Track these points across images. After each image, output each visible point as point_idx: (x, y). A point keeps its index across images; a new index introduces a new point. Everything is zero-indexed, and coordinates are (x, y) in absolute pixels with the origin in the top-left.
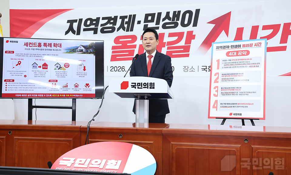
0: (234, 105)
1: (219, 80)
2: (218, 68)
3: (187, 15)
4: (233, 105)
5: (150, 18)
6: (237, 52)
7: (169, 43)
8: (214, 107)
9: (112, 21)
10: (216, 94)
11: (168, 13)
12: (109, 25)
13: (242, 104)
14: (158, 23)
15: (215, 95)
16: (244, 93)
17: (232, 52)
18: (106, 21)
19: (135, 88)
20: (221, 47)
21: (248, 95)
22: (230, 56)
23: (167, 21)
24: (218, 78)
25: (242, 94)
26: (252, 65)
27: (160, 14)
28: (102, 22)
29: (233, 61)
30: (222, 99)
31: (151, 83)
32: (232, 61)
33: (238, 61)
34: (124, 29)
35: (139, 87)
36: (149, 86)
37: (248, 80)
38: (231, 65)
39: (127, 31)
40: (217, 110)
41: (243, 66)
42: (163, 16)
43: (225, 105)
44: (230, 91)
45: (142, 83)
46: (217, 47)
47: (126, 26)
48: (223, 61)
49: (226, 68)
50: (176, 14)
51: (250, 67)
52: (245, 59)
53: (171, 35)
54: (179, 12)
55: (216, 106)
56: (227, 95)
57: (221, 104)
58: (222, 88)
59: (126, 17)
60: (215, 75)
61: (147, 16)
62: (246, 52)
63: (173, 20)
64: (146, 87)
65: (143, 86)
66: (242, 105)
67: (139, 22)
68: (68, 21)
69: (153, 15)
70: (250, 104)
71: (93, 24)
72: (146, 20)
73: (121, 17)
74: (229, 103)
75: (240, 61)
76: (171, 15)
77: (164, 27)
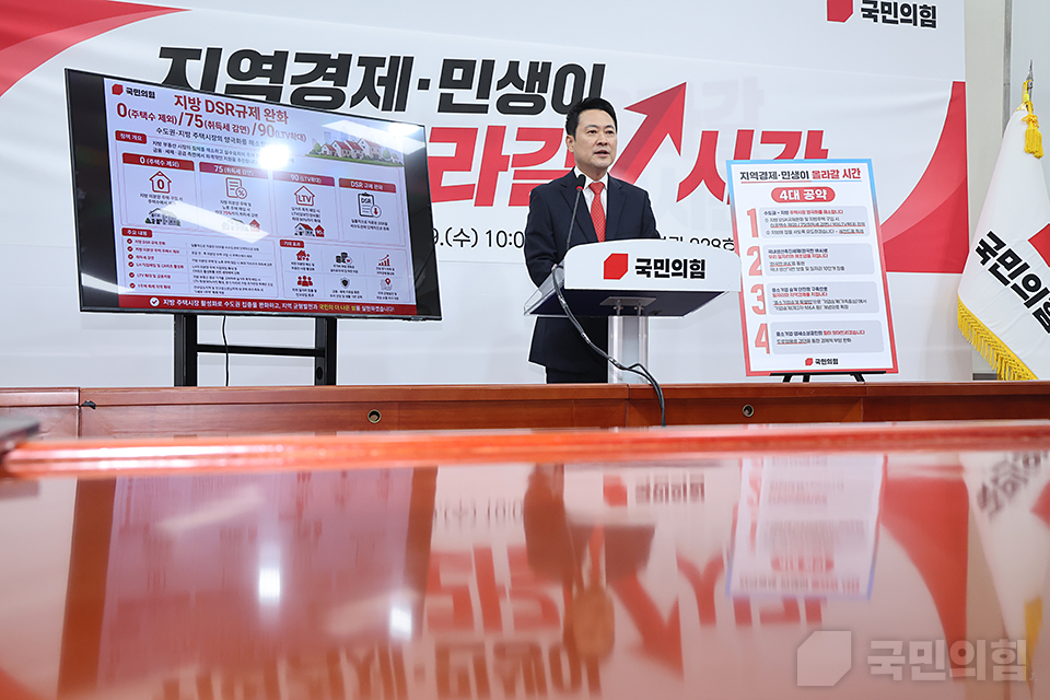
0: (814, 337)
1: (764, 266)
2: (755, 234)
3: (571, 78)
4: (811, 337)
5: (458, 74)
6: (801, 190)
7: (520, 160)
8: (758, 344)
9: (331, 70)
10: (761, 308)
11: (514, 66)
12: (320, 83)
13: (835, 333)
14: (483, 92)
15: (756, 309)
16: (836, 304)
17: (787, 189)
18: (310, 67)
19: (649, 276)
20: (755, 175)
21: (847, 307)
22: (783, 201)
23: (511, 89)
24: (758, 261)
25: (832, 305)
26: (846, 228)
27: (488, 66)
28: (294, 68)
29: (795, 216)
30: (777, 320)
31: (695, 261)
32: (790, 216)
33: (806, 215)
34: (375, 101)
35: (661, 272)
36: (689, 270)
37: (843, 268)
38: (790, 225)
39: (387, 107)
40: (768, 352)
41: (822, 228)
42: (499, 72)
43: (789, 338)
44: (799, 299)
45: (668, 261)
46: (743, 174)
47: (380, 91)
48: (766, 213)
49: (777, 232)
50: (539, 72)
51: (841, 232)
52: (826, 212)
53: (524, 134)
54: (547, 66)
55: (764, 340)
56: (790, 308)
57: (778, 334)
58: (774, 290)
59: (380, 62)
60: (750, 253)
61: (449, 65)
62: (825, 191)
63: (530, 88)
64: (680, 274)
65: (672, 270)
66: (837, 337)
67: (424, 84)
68: (165, 52)
69: (468, 66)
70: (855, 333)
71: (265, 74)
72: (446, 81)
73: (362, 61)
74: (799, 331)
75: (812, 215)
76: (523, 74)
77: (504, 106)
